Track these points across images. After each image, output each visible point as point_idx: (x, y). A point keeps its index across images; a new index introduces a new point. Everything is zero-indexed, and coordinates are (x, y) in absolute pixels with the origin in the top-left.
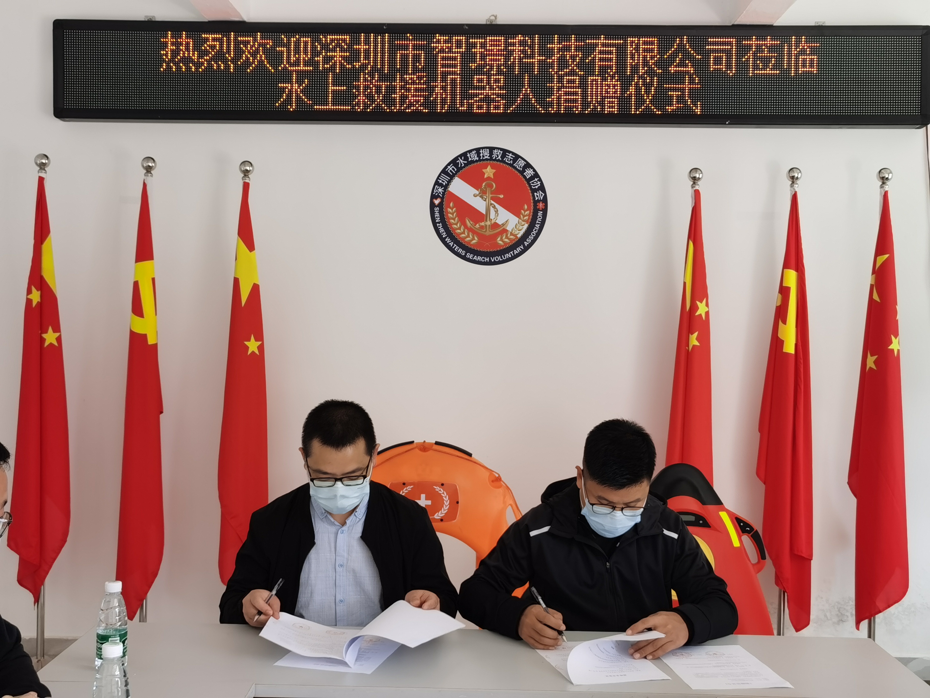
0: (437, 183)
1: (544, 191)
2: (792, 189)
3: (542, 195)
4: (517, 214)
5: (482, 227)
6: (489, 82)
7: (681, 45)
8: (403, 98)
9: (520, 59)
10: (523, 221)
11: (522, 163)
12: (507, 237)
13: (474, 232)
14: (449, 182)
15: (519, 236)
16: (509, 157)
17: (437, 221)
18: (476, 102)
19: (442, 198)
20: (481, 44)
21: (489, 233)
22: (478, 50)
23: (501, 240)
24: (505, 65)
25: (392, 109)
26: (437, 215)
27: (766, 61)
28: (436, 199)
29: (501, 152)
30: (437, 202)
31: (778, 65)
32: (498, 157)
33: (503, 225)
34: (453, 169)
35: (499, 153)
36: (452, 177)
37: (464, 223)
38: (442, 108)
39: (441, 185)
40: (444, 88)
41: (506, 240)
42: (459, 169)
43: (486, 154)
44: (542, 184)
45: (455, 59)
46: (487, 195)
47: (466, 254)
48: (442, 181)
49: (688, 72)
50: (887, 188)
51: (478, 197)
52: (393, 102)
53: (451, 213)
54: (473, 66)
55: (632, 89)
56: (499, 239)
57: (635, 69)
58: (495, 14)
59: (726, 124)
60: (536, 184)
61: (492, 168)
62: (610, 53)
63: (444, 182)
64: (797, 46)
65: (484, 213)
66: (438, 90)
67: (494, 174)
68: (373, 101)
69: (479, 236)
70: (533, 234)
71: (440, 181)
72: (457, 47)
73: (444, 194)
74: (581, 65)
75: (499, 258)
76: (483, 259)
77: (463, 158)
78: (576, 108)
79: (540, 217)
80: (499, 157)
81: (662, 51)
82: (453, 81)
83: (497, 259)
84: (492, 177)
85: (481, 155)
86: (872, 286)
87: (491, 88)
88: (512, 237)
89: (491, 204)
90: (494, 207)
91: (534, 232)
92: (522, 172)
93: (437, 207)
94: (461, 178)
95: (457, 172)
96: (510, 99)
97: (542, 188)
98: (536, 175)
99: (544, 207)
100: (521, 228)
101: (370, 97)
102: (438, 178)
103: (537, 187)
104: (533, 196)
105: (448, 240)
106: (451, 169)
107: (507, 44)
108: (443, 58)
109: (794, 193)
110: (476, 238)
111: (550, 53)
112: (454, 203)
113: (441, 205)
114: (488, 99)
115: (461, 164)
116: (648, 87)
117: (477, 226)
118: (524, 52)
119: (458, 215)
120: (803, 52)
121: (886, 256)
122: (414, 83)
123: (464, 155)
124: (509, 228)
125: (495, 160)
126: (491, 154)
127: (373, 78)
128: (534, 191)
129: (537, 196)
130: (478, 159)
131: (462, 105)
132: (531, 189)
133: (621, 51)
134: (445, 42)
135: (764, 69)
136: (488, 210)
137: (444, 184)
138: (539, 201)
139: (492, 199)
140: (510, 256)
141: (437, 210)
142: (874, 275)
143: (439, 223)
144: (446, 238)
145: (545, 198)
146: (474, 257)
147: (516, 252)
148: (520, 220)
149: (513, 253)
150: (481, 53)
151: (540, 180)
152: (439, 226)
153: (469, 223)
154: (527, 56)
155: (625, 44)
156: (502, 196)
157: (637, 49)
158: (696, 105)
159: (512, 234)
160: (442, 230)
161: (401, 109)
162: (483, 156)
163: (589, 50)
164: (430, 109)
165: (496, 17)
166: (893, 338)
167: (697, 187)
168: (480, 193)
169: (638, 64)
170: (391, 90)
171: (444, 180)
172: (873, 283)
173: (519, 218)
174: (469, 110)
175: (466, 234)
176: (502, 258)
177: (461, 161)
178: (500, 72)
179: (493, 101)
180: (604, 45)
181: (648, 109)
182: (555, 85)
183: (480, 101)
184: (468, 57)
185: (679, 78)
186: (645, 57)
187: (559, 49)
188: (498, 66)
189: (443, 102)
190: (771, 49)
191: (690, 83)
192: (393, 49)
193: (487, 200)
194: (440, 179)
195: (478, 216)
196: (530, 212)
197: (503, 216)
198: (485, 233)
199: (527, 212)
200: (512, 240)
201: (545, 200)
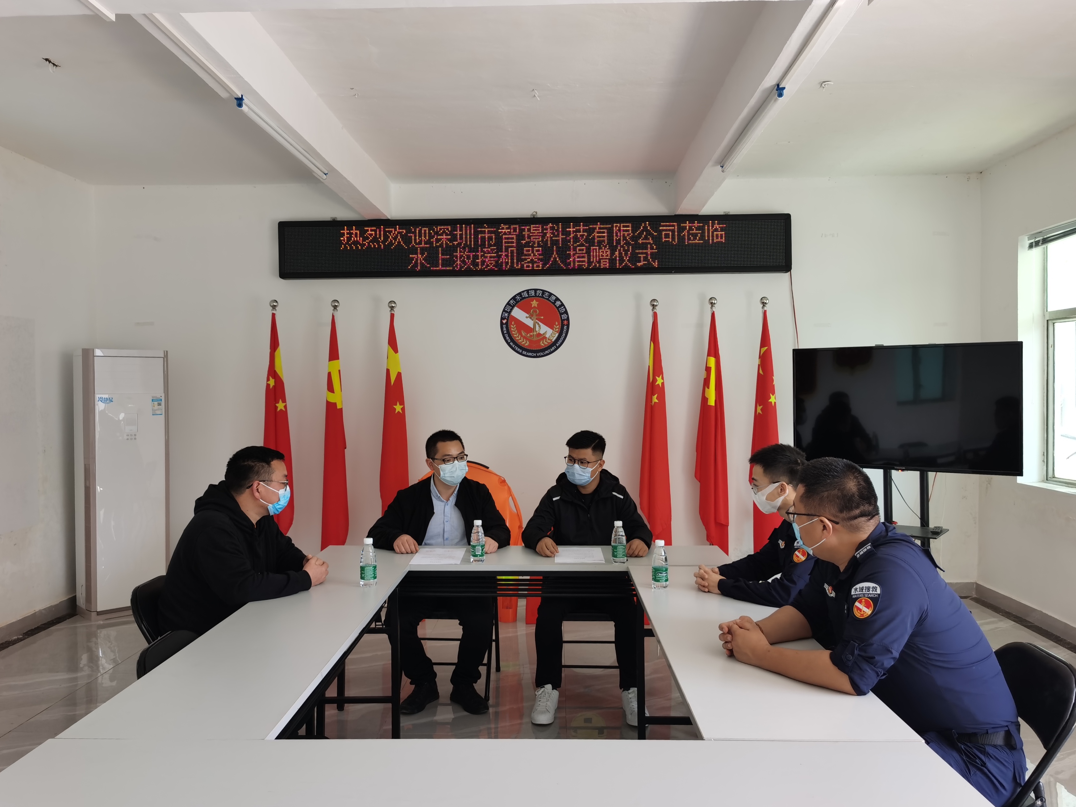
0: (504, 311)
1: (567, 314)
2: (712, 310)
3: (566, 316)
4: (552, 327)
5: (531, 336)
6: (533, 252)
7: (645, 227)
8: (483, 262)
9: (551, 238)
10: (555, 332)
11: (554, 298)
12: (546, 341)
13: (527, 339)
14: (511, 310)
15: (553, 340)
16: (546, 295)
17: (505, 333)
18: (526, 264)
19: (507, 320)
20: (528, 229)
21: (535, 339)
22: (526, 233)
23: (543, 343)
24: (542, 241)
25: (476, 269)
26: (505, 329)
27: (695, 236)
28: (504, 320)
29: (542, 292)
30: (504, 321)
31: (702, 237)
32: (540, 294)
33: (544, 334)
34: (513, 302)
35: (540, 293)
36: (513, 307)
37: (520, 334)
38: (506, 267)
39: (507, 312)
40: (507, 256)
41: (546, 343)
42: (517, 302)
43: (532, 293)
44: (566, 309)
45: (513, 238)
46: (534, 317)
47: (522, 352)
48: (507, 309)
49: (649, 243)
50: (765, 309)
51: (529, 318)
52: (477, 265)
53: (513, 328)
54: (523, 242)
55: (617, 253)
56: (541, 343)
57: (618, 242)
58: (536, 211)
59: (672, 272)
60: (562, 310)
61: (536, 301)
62: (604, 233)
63: (508, 310)
64: (713, 227)
65: (533, 328)
66: (503, 257)
67: (537, 305)
68: (465, 264)
69: (530, 341)
71: (506, 310)
72: (514, 232)
73: (508, 317)
74: (587, 240)
75: (542, 354)
76: (532, 354)
77: (519, 296)
78: (584, 265)
79: (565, 329)
80: (540, 295)
81: (634, 231)
82: (512, 251)
83: (541, 354)
84: (537, 307)
85: (530, 293)
86: (759, 366)
87: (534, 255)
88: (549, 341)
89: (536, 322)
90: (538, 324)
91: (562, 338)
92: (554, 303)
93: (504, 324)
94: (518, 307)
95: (515, 304)
96: (545, 261)
97: (566, 312)
98: (562, 305)
99: (567, 323)
100: (554, 336)
101: (463, 262)
102: (505, 308)
103: (563, 312)
104: (561, 317)
105: (511, 344)
106: (512, 302)
107: (543, 229)
108: (506, 238)
109: (712, 312)
110: (528, 342)
111: (568, 234)
112: (515, 322)
113: (507, 323)
114: (532, 262)
115: (518, 299)
116: (626, 251)
117: (529, 335)
118: (553, 233)
119: (517, 329)
120: (716, 230)
121: (767, 348)
122: (489, 253)
123: (520, 294)
124: (547, 336)
125: (538, 296)
126: (536, 293)
127: (465, 250)
128: (561, 314)
129: (563, 317)
130: (528, 296)
131: (517, 265)
132: (560, 313)
133: (610, 231)
134: (507, 228)
135: (694, 240)
136: (534, 326)
137: (508, 311)
138: (564, 320)
139: (537, 319)
140: (548, 352)
141: (504, 326)
142: (760, 359)
143: (506, 334)
144: (510, 342)
145: (568, 318)
146: (527, 353)
147: (552, 350)
148: (554, 331)
149: (550, 350)
150: (528, 235)
151: (565, 307)
152: (506, 336)
153: (523, 334)
154: (555, 236)
155: (612, 227)
156: (542, 318)
157: (619, 230)
158: (654, 262)
159: (549, 339)
160: (508, 338)
161: (482, 269)
162: (531, 295)
163: (591, 231)
164: (499, 268)
165: (536, 213)
166: (771, 395)
167: (655, 311)
168: (529, 316)
169: (620, 239)
170: (476, 257)
171: (508, 309)
172: (760, 364)
173: (553, 330)
174: (522, 268)
175: (522, 340)
176: (543, 353)
177: (518, 298)
178: (539, 246)
179: (536, 262)
180: (600, 228)
181: (626, 265)
182: (572, 252)
183: (528, 262)
184: (520, 237)
185: (644, 246)
186: (624, 235)
187: (574, 231)
188: (538, 242)
189: (507, 263)
190: (698, 228)
191: (651, 249)
192: (476, 233)
193: (534, 320)
194: (506, 309)
195: (529, 329)
196: (559, 327)
197: (544, 329)
198: (533, 339)
199: (558, 327)
200: (549, 343)
201: (568, 319)
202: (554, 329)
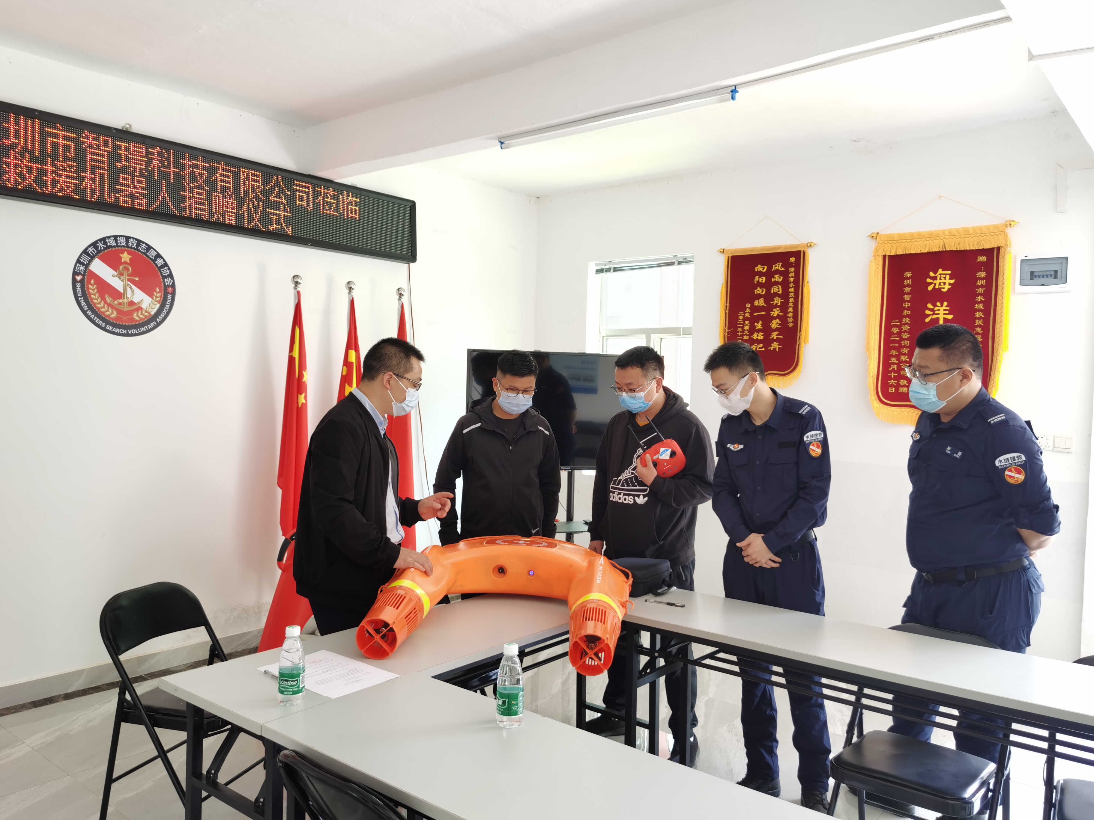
0: (78, 261)
1: (172, 278)
2: (350, 296)
3: (171, 281)
4: (151, 295)
5: (120, 304)
6: (133, 182)
7: (277, 182)
8: (54, 182)
9: (158, 167)
10: (156, 301)
11: (154, 254)
12: (142, 314)
13: (113, 308)
14: (90, 262)
15: (152, 313)
16: (143, 247)
17: (79, 295)
18: (122, 197)
19: (83, 276)
20: (126, 147)
21: (126, 309)
22: (123, 153)
23: (137, 316)
24: (146, 169)
25: (43, 190)
26: (79, 289)
27: (330, 205)
28: (78, 276)
29: (136, 242)
30: (79, 278)
31: (337, 209)
32: (133, 245)
33: (139, 303)
34: (93, 251)
35: (134, 243)
36: (92, 258)
37: (103, 299)
38: (92, 196)
39: (82, 264)
40: (93, 180)
41: (142, 316)
42: (99, 252)
43: (123, 241)
44: (171, 272)
45: (103, 156)
46: (125, 277)
47: (106, 326)
48: (84, 260)
49: (282, 203)
51: (116, 278)
52: (44, 184)
53: (92, 289)
54: (119, 165)
55: (245, 207)
56: (135, 315)
57: (246, 193)
58: (130, 123)
59: (308, 245)
60: (165, 272)
61: (129, 254)
62: (228, 177)
63: (85, 261)
64: (347, 199)
65: (122, 291)
66: (88, 181)
67: (130, 260)
68: (24, 179)
69: (119, 312)
70: (164, 313)
71: (82, 260)
72: (104, 146)
73: (85, 272)
74: (207, 181)
75: (135, 331)
76: (121, 331)
77: (102, 243)
78: (204, 216)
79: (169, 299)
80: (135, 246)
81: (265, 182)
82: (102, 175)
83: (134, 331)
84: (129, 262)
85: (119, 242)
87: (135, 187)
88: (146, 314)
89: (128, 285)
90: (131, 288)
91: (165, 311)
92: (154, 261)
93: (78, 282)
94: (99, 258)
95: (97, 254)
96: (152, 198)
97: (171, 276)
98: (166, 265)
99: (172, 292)
100: (153, 307)
101: (21, 175)
102: (79, 257)
103: (167, 274)
104: (164, 281)
105: (89, 313)
106: (91, 250)
107: (148, 153)
108: (92, 153)
109: (352, 299)
110: (115, 313)
111: (182, 167)
112: (95, 280)
113: (82, 281)
114: (131, 196)
115: (101, 248)
116: (256, 208)
117: (116, 302)
118: (161, 162)
119: (98, 292)
120: (350, 203)
122: (64, 170)
123: (103, 240)
124: (144, 306)
125: (131, 247)
126: (127, 242)
127: (24, 157)
128: (164, 277)
129: (167, 282)
130: (115, 245)
131: (110, 197)
132: (162, 275)
133: (236, 176)
134: (94, 139)
135: (329, 210)
136: (125, 289)
137: (85, 263)
138: (168, 286)
139: (129, 280)
140: (145, 330)
141: (78, 285)
143: (80, 297)
144: (87, 310)
145: (174, 284)
146: (113, 329)
147: (150, 327)
148: (153, 301)
149: (148, 327)
150: (126, 156)
151: (169, 269)
152: (81, 300)
153: (108, 299)
154: (164, 166)
155: (239, 171)
156: (137, 279)
157: (247, 178)
158: (288, 228)
159: (146, 311)
160: (83, 304)
161: (53, 192)
162: (120, 243)
163: (213, 171)
164: (81, 197)
165: (130, 126)
167: (298, 289)
168: (118, 275)
169: (248, 190)
170: (42, 172)
171: (85, 259)
173: (152, 297)
174: (116, 202)
175: (106, 308)
176: (138, 331)
177: (100, 245)
178: (141, 175)
179: (137, 198)
180: (223, 170)
181: (256, 224)
182: (187, 194)
183: (126, 196)
184: (114, 156)
185: (276, 206)
186: (253, 185)
187: (190, 166)
188: (141, 169)
189: (93, 191)
190: (333, 197)
191: (284, 211)
192: (44, 136)
193: (124, 281)
194: (81, 259)
195: (117, 295)
196: (161, 294)
197: (138, 296)
198: (122, 309)
199: (159, 295)
200: (146, 317)
201: (173, 286)
202: (154, 297)
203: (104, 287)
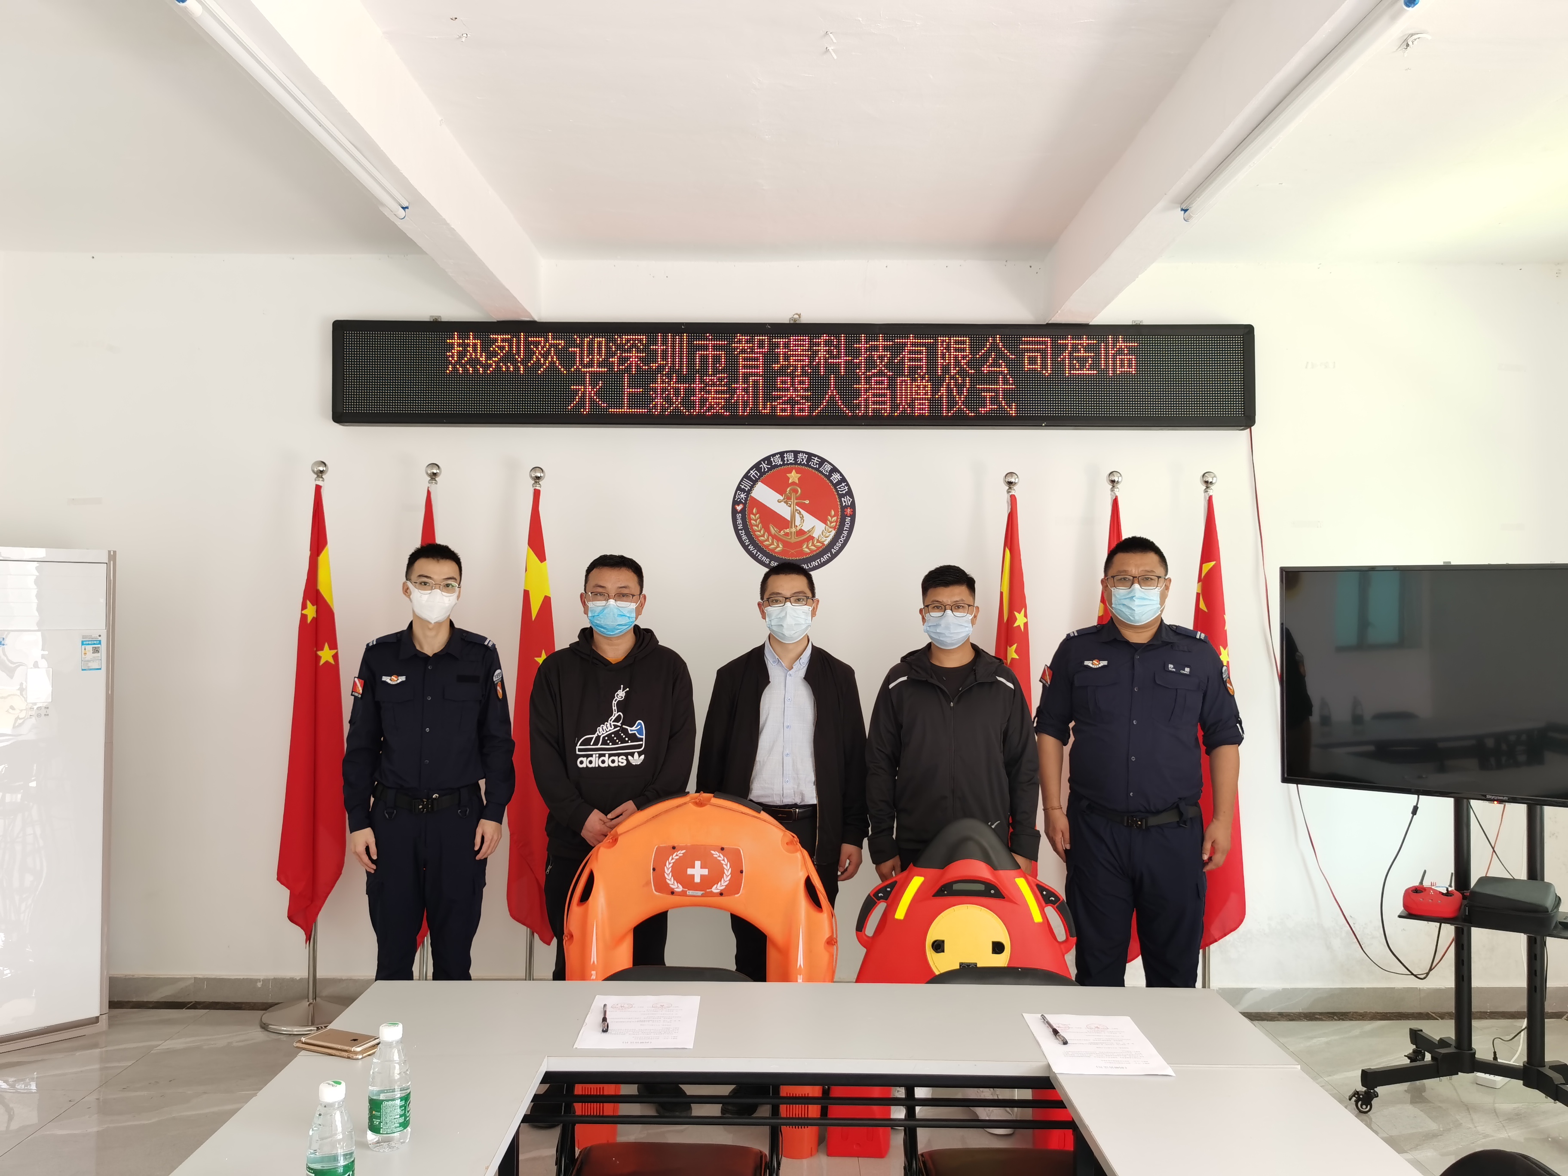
0: (739, 488)
1: (852, 496)
2: (1113, 493)
3: (850, 500)
4: (824, 521)
5: (787, 534)
6: (793, 384)
7: (994, 344)
8: (703, 401)
9: (826, 359)
10: (831, 528)
11: (828, 468)
12: (813, 545)
13: (779, 540)
14: (752, 487)
15: (826, 543)
17: (739, 528)
18: (780, 405)
19: (745, 504)
20: (784, 343)
21: (794, 539)
22: (781, 350)
23: (807, 547)
24: (810, 365)
25: (691, 412)
26: (739, 521)
27: (1082, 361)
28: (738, 505)
29: (807, 456)
30: (739, 508)
31: (1095, 365)
32: (803, 461)
33: (809, 531)
34: (756, 473)
35: (804, 457)
36: (755, 482)
37: (767, 530)
38: (744, 410)
39: (743, 491)
40: (746, 390)
41: (813, 547)
42: (762, 474)
43: (790, 458)
44: (849, 488)
45: (757, 359)
46: (792, 500)
47: (770, 562)
48: (745, 486)
49: (1002, 373)
50: (1211, 493)
51: (783, 503)
52: (692, 405)
53: (755, 519)
54: (776, 366)
55: (943, 390)
56: (805, 546)
57: (946, 369)
58: (799, 313)
59: (1042, 426)
60: (843, 489)
61: (797, 472)
62: (920, 352)
63: (746, 487)
64: (1114, 346)
65: (789, 518)
66: (739, 392)
67: (799, 479)
68: (671, 403)
69: (786, 544)
70: (841, 541)
71: (743, 487)
72: (759, 347)
73: (746, 499)
74: (890, 366)
77: (766, 462)
78: (884, 410)
79: (848, 524)
80: (805, 461)
81: (974, 349)
82: (756, 383)
84: (797, 482)
85: (786, 459)
86: (1198, 594)
87: (795, 390)
88: (819, 544)
89: (797, 510)
90: (800, 513)
91: (842, 539)
92: (829, 477)
93: (739, 513)
94: (763, 482)
95: (760, 477)
96: (814, 401)
97: (850, 493)
98: (843, 480)
99: (851, 514)
100: (827, 535)
101: (668, 400)
102: (740, 483)
103: (844, 492)
104: (841, 501)
105: (751, 548)
106: (753, 473)
107: (812, 344)
108: (744, 359)
109: (1114, 498)
110: (781, 546)
111: (857, 353)
112: (757, 509)
113: (743, 511)
114: (792, 402)
115: (764, 469)
116: (960, 387)
118: (829, 352)
119: (761, 522)
120: (1120, 351)
121: (1212, 563)
122: (714, 385)
123: (767, 459)
124: (816, 535)
125: (800, 464)
126: (796, 457)
127: (671, 379)
128: (841, 496)
129: (845, 502)
130: (782, 463)
131: (765, 408)
132: (838, 494)
133: (932, 350)
134: (747, 342)
135: (1081, 369)
136: (793, 516)
137: (747, 489)
138: (846, 507)
139: (797, 504)
140: (817, 564)
141: (739, 516)
142: (1200, 583)
143: (741, 530)
144: (749, 545)
145: (853, 503)
147: (823, 560)
148: (827, 527)
149: (820, 561)
150: (784, 354)
151: (848, 485)
152: (742, 533)
153: (773, 530)
154: (832, 357)
155: (935, 344)
156: (807, 502)
157: (948, 348)
158: (1010, 406)
159: (818, 541)
160: (744, 537)
161: (701, 412)
162: (788, 461)
163: (897, 350)
164: (731, 412)
165: (799, 315)
166: (1222, 649)
167: (1013, 493)
168: (784, 499)
169: (949, 364)
170: (690, 392)
171: (746, 485)
172: (1200, 592)
173: (825, 523)
174: (772, 412)
175: (770, 541)
177: (764, 466)
178: (804, 373)
179: (798, 403)
180: (913, 344)
181: (960, 410)
182: (862, 386)
183: (784, 403)
184: (771, 357)
185: (992, 378)
186: (956, 357)
187: (866, 349)
188: (803, 367)
189: (745, 404)
190: (1087, 349)
191: (1004, 384)
192: (692, 349)
193: (792, 506)
194: (742, 485)
195: (782, 523)
196: (837, 518)
197: (809, 523)
198: (789, 540)
199: (835, 518)
200: (818, 548)
201: (853, 506)
202: (829, 522)
203: (769, 516)
